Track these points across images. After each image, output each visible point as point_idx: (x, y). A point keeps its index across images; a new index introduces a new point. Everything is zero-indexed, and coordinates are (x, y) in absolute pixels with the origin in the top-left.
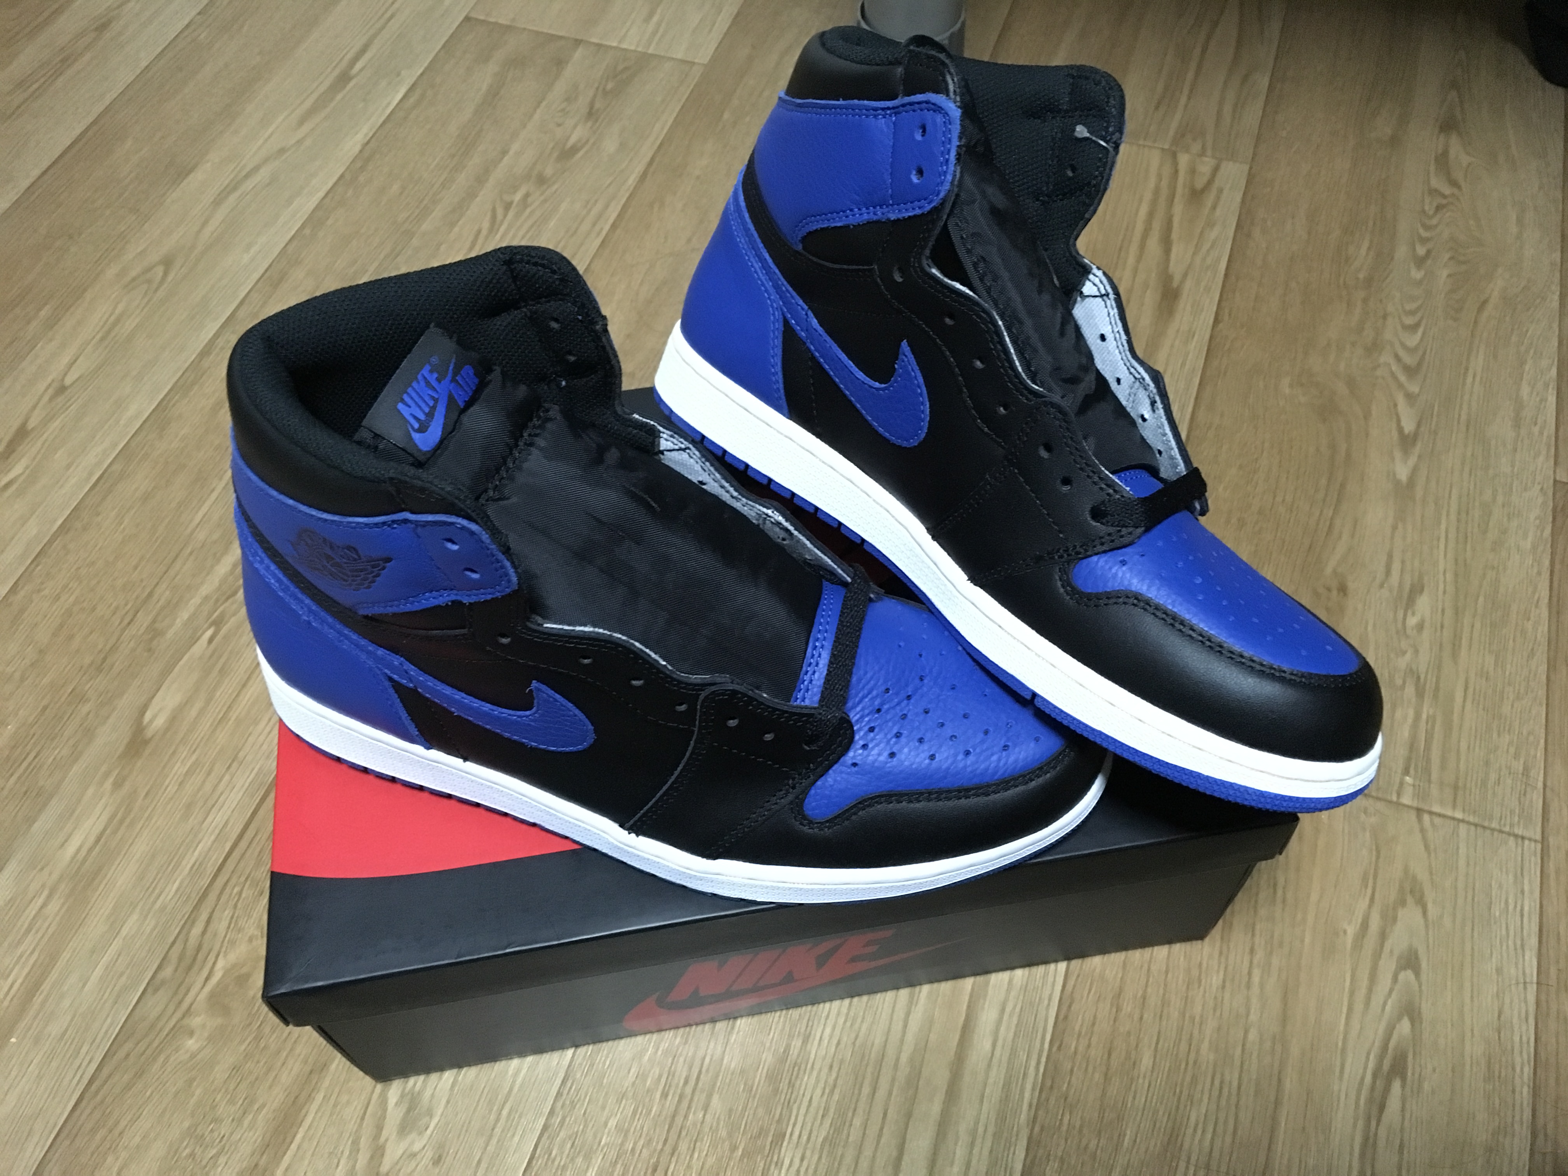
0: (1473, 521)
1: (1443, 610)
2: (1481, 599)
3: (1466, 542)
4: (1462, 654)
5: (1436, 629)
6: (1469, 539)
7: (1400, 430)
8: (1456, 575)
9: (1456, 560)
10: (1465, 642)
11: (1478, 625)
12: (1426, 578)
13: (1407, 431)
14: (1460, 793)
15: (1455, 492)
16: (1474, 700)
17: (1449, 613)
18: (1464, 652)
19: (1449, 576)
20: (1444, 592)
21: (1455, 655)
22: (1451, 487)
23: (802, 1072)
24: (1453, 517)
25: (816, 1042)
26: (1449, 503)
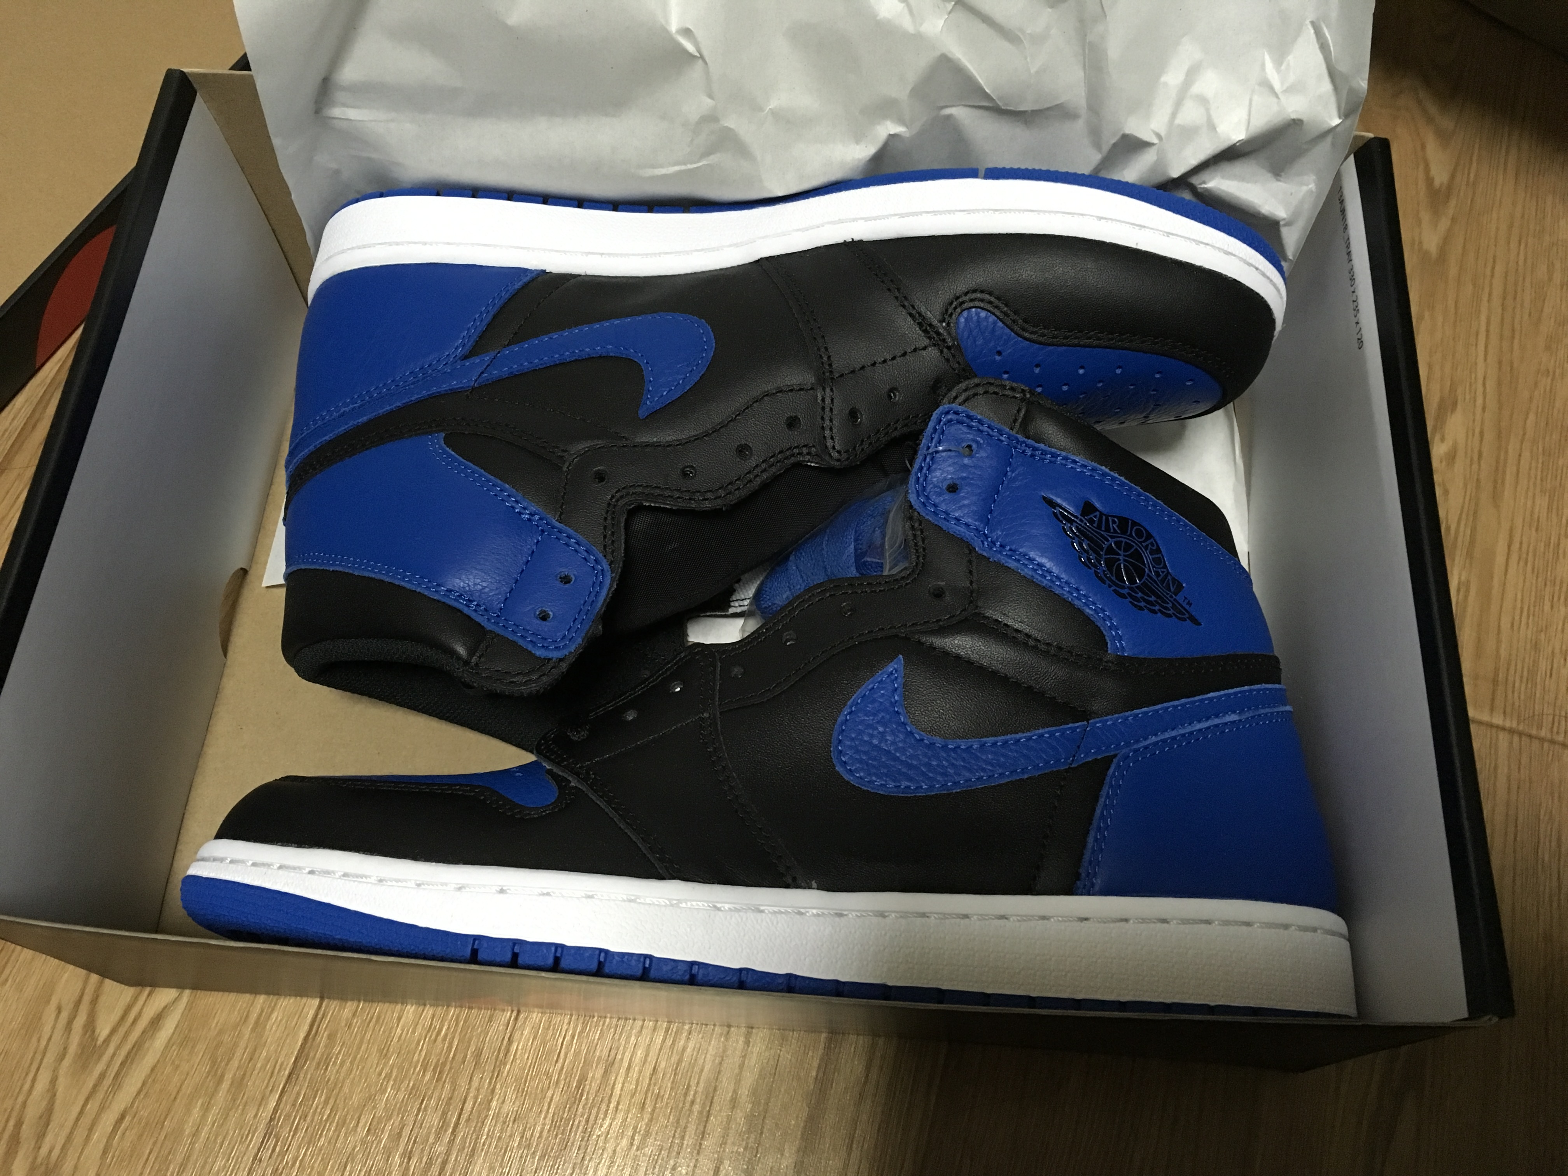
0: (1522, 306)
1: (1482, 433)
2: (1532, 417)
3: (1513, 337)
4: (1506, 493)
5: (1472, 460)
6: (1517, 336)
7: (1429, 181)
8: (1499, 383)
9: (1500, 362)
10: (1509, 478)
11: (1526, 454)
12: (1460, 391)
13: (1437, 183)
14: (1500, 689)
15: (1499, 269)
16: (1520, 559)
17: (1489, 436)
18: (1508, 492)
19: (1491, 384)
20: (1484, 409)
21: (1496, 497)
22: (1494, 261)
23: (601, 1116)
24: (1496, 302)
25: (622, 1071)
26: (1491, 285)
